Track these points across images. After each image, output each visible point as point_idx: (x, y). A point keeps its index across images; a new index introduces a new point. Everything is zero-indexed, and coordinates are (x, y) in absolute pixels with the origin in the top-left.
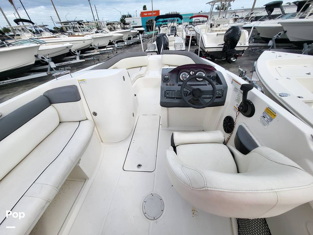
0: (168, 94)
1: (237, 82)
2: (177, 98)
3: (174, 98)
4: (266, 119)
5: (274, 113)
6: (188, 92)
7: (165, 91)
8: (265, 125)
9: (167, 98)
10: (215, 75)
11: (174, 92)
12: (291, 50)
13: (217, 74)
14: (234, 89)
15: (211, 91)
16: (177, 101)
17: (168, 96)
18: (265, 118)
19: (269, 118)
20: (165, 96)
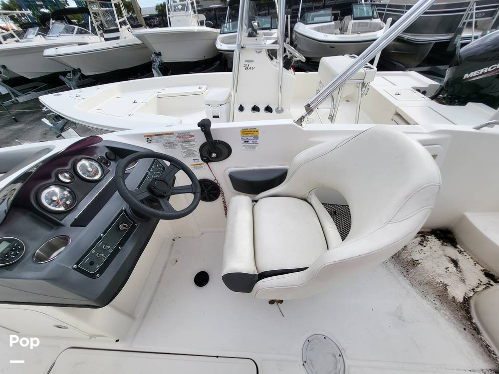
0: (92, 263)
1: (162, 135)
2: (122, 244)
3: (116, 252)
4: (250, 142)
5: (254, 130)
6: (125, 211)
7: (78, 269)
8: (255, 148)
9: (101, 271)
10: (107, 150)
11: (100, 243)
12: (49, 90)
13: (107, 147)
14: (165, 146)
15: (172, 167)
16: (128, 248)
17: (98, 267)
18: (248, 142)
19: (252, 138)
20: (93, 276)
